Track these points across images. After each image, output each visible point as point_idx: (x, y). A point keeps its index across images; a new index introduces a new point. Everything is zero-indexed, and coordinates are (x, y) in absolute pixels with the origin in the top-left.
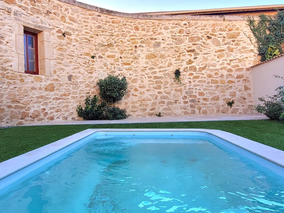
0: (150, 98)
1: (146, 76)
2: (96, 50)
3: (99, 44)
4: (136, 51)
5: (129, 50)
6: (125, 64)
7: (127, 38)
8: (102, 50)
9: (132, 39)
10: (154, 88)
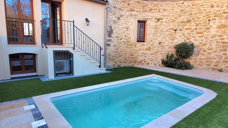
0: (216, 57)
1: (215, 41)
2: (178, 26)
3: (180, 22)
4: (209, 23)
5: (204, 23)
6: (198, 33)
7: (203, 15)
8: (182, 25)
9: (207, 15)
10: (220, 50)
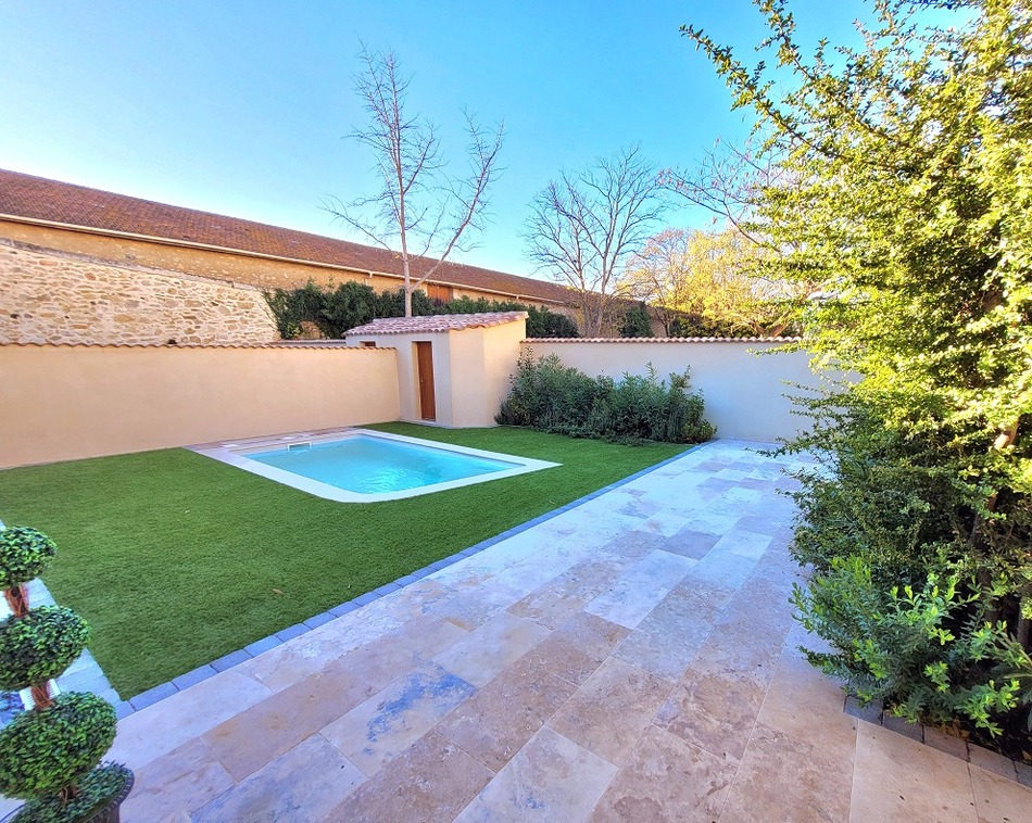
2: (17, 305)
3: (22, 296)
4: (93, 309)
5: (81, 307)
6: (76, 327)
7: (74, 289)
8: (29, 306)
9: (84, 292)
